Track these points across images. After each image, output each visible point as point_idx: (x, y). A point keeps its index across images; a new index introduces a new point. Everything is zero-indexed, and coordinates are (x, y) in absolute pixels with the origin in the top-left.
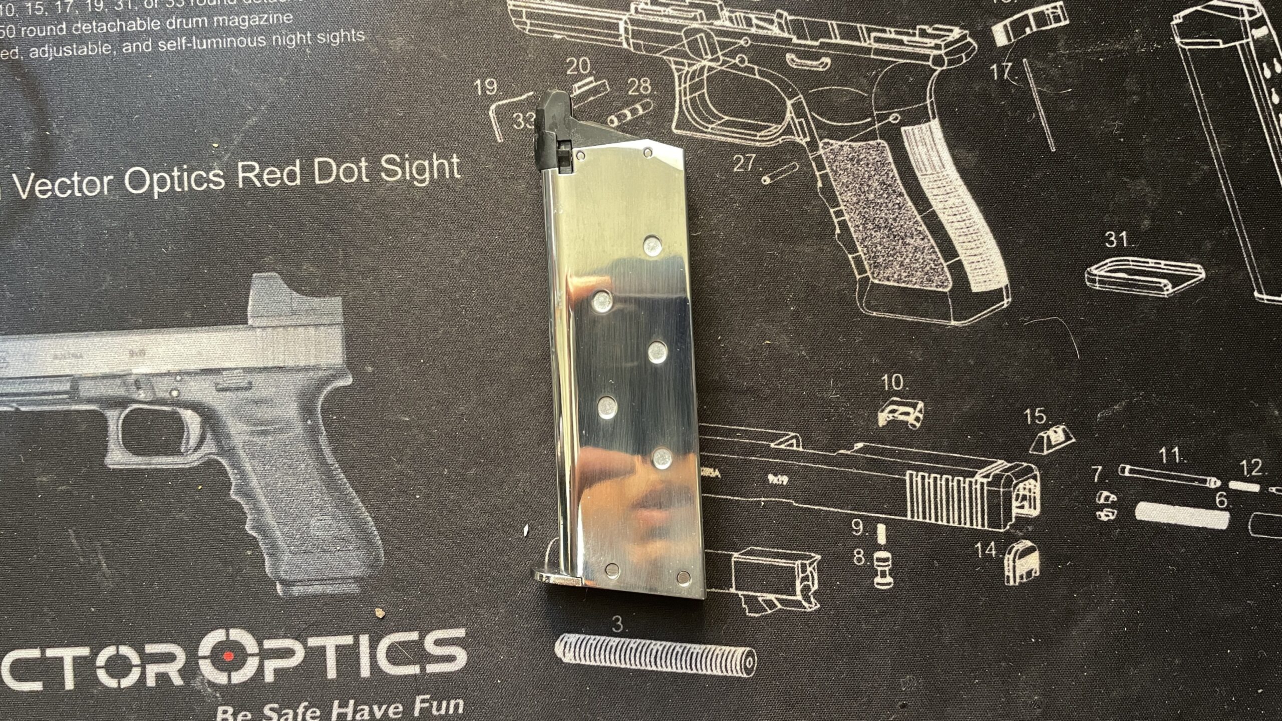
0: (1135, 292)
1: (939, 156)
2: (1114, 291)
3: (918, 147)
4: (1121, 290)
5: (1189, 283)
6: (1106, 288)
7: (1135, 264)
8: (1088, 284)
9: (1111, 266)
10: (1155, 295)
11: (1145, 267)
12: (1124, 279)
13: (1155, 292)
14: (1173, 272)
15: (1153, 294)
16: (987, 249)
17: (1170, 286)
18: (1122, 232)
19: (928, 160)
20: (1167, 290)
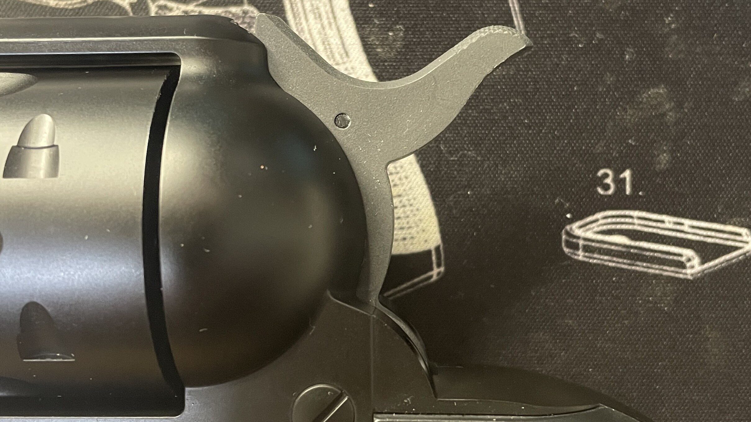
0: (640, 267)
1: (341, 38)
2: (606, 263)
3: (307, 20)
4: (618, 262)
5: (727, 257)
6: (595, 258)
7: (643, 222)
8: (566, 250)
9: (605, 224)
10: (672, 274)
11: (659, 228)
12: (625, 246)
13: (673, 269)
14: (702, 239)
15: (669, 271)
16: (410, 188)
17: (696, 261)
18: (624, 170)
19: (324, 43)
20: (692, 267)
